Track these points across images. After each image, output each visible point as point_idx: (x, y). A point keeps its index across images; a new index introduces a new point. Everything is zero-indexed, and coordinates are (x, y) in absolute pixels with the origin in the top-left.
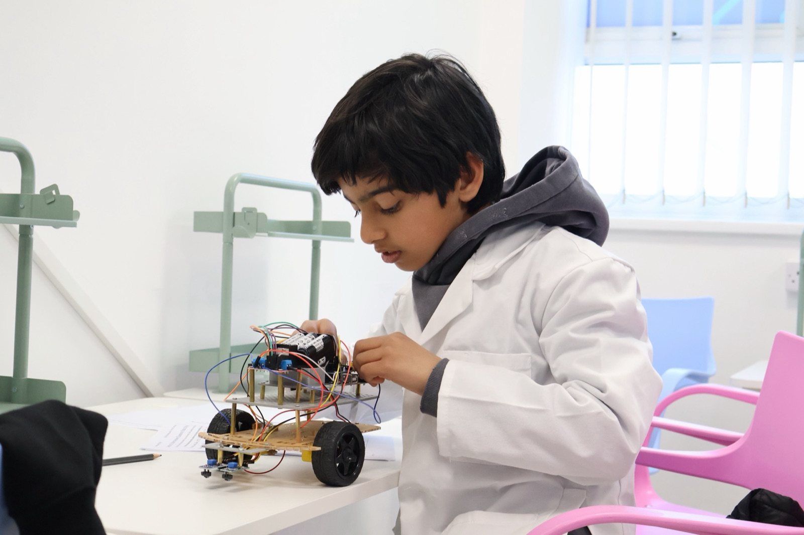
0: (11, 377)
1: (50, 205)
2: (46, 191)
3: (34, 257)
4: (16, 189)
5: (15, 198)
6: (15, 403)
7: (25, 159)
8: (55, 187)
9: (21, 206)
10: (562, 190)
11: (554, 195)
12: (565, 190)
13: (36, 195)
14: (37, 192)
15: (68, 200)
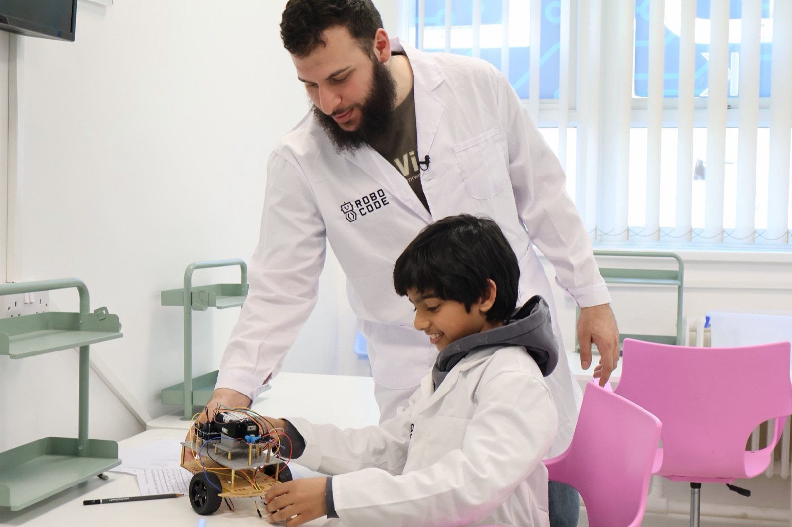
0: (77, 439)
1: (102, 321)
2: (99, 312)
3: (90, 363)
4: (76, 310)
5: (75, 316)
6: (82, 457)
7: (83, 291)
8: (105, 308)
9: (81, 322)
10: (527, 331)
11: (520, 334)
12: (529, 332)
13: (91, 314)
14: (92, 311)
15: (115, 318)
